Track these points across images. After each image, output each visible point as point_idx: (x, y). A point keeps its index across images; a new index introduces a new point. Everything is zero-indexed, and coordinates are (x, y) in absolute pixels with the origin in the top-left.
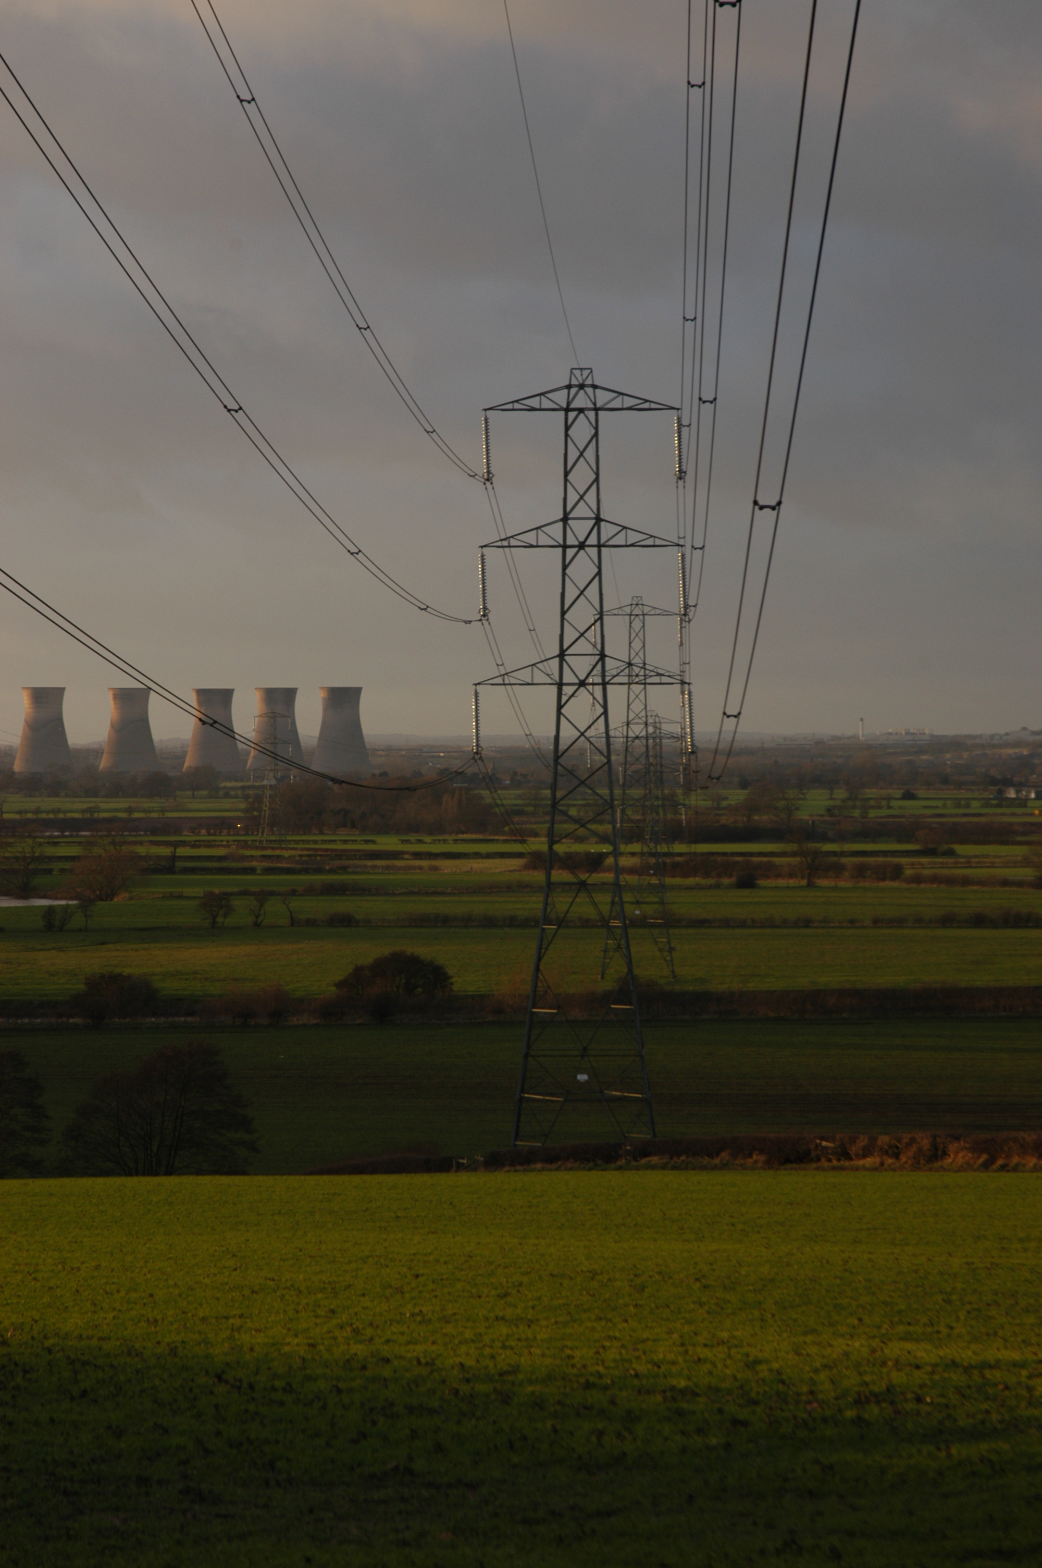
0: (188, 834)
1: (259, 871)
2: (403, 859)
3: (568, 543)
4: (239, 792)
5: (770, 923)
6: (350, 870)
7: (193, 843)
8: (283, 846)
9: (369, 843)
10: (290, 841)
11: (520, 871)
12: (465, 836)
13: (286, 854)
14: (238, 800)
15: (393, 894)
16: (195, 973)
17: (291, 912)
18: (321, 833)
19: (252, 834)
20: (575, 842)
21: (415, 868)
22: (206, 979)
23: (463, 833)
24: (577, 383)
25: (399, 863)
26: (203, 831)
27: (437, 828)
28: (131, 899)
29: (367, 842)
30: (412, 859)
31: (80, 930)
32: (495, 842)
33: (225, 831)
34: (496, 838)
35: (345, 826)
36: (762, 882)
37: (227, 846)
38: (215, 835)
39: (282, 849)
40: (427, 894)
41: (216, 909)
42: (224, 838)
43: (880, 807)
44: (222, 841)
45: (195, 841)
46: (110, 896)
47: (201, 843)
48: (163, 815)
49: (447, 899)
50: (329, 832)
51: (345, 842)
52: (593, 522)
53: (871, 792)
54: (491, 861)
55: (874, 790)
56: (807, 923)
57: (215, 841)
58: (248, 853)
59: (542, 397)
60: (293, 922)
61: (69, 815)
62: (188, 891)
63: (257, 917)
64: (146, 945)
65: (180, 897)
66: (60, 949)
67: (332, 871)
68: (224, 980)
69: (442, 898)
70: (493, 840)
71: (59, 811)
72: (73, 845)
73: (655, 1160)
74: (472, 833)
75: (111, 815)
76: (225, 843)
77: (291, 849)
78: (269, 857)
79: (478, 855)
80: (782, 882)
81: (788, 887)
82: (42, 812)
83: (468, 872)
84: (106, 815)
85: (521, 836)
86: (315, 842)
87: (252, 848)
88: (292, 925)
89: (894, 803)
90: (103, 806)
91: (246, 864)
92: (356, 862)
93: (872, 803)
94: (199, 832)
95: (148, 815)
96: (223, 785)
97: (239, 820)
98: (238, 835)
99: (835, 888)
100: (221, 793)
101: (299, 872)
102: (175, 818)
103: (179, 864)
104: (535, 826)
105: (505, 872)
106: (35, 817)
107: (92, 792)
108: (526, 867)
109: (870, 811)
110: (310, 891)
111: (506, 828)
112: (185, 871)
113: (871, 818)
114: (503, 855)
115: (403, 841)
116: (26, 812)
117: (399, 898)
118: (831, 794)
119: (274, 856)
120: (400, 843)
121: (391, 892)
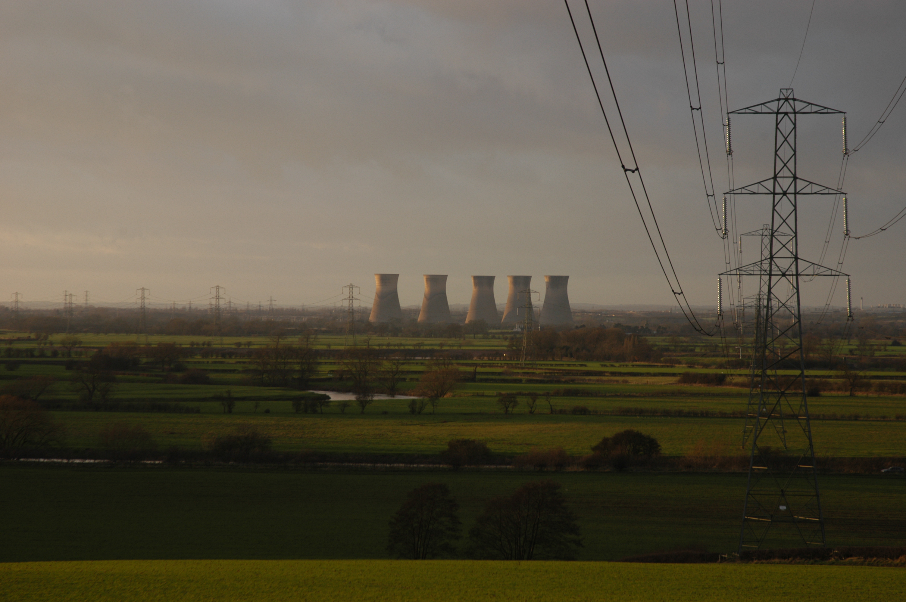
0: (477, 359)
1: (523, 382)
2: (605, 376)
3: (776, 192)
4: (501, 336)
5: (834, 418)
6: (577, 382)
7: (481, 364)
8: (534, 367)
9: (583, 366)
10: (537, 364)
11: (676, 384)
12: (638, 363)
13: (538, 372)
14: (500, 340)
15: (605, 396)
16: (503, 440)
17: (551, 406)
18: (553, 360)
19: (514, 360)
20: (703, 368)
21: (614, 381)
22: (511, 444)
23: (636, 361)
24: (784, 97)
25: (604, 378)
26: (486, 358)
27: (621, 358)
28: (454, 396)
29: (581, 365)
30: (610, 376)
31: (430, 414)
32: (656, 367)
33: (498, 358)
34: (656, 364)
35: (567, 356)
36: (822, 393)
37: (501, 367)
38: (492, 360)
39: (534, 369)
40: (625, 396)
41: (508, 403)
42: (498, 361)
43: (880, 350)
44: (498, 364)
45: (483, 364)
46: (443, 394)
47: (486, 365)
48: (460, 348)
49: (638, 399)
50: (559, 360)
51: (569, 365)
52: (792, 179)
53: (873, 341)
54: (657, 378)
55: (874, 340)
56: (856, 418)
57: (494, 363)
58: (516, 371)
59: (763, 105)
60: (552, 411)
61: (407, 347)
62: (487, 392)
63: (532, 408)
64: (470, 423)
65: (483, 396)
66: (422, 425)
67: (566, 382)
68: (521, 444)
69: (634, 399)
70: (655, 366)
71: (401, 345)
72: (413, 364)
73: (854, 559)
74: (642, 361)
75: (430, 348)
76: (499, 365)
77: (539, 369)
78: (528, 373)
79: (649, 374)
80: (834, 393)
81: (838, 396)
82: (391, 345)
83: (645, 384)
84: (428, 348)
85: (672, 363)
86: (552, 365)
87: (516, 368)
88: (552, 413)
89: (888, 348)
90: (426, 342)
91: (515, 377)
92: (579, 377)
93: (875, 347)
94: (483, 358)
95: (452, 348)
96: (490, 331)
97: (504, 352)
98: (505, 360)
99: (867, 398)
100: (490, 336)
101: (547, 382)
102: (467, 350)
103: (478, 377)
104: (679, 358)
105: (667, 384)
106: (387, 348)
107: (416, 334)
108: (680, 382)
109: (876, 352)
110: (557, 394)
111: (662, 359)
112: (481, 380)
113: (876, 356)
114: (663, 375)
115: (602, 366)
116: (382, 345)
117: (610, 399)
118: (849, 342)
119: (531, 373)
120: (601, 366)
121: (604, 395)
